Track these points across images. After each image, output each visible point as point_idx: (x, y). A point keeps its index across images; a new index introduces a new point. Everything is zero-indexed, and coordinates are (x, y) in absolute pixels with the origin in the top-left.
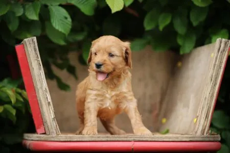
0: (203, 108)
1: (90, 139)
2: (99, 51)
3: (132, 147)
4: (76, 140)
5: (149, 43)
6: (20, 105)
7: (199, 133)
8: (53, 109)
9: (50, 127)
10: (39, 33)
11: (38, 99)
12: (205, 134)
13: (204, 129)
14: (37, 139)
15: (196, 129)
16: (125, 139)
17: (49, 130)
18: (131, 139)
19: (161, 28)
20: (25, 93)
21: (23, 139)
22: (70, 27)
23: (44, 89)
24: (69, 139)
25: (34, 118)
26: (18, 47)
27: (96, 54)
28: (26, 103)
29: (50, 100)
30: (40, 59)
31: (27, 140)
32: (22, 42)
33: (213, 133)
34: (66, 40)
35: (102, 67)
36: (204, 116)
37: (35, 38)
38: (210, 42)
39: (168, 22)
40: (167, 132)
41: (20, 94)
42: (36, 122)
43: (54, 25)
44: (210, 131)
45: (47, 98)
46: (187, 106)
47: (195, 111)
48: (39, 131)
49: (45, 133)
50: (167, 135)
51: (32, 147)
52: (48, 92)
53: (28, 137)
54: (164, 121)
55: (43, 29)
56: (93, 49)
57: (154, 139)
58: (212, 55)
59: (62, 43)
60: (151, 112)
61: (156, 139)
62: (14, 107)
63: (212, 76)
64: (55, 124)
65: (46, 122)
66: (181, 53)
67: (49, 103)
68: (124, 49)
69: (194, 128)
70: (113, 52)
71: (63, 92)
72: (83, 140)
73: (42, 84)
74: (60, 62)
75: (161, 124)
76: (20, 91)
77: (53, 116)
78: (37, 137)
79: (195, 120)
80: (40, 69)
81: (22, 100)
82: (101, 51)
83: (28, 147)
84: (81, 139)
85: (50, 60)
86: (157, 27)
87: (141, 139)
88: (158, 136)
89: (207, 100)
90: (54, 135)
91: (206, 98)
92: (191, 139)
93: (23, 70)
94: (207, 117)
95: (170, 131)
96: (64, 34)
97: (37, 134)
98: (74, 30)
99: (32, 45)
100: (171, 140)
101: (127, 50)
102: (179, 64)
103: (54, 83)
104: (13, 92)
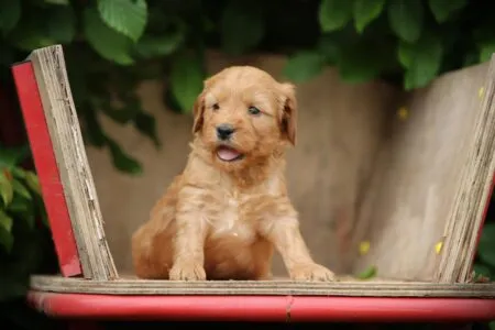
0: (458, 218)
1: (189, 291)
2: (225, 99)
3: (288, 311)
4: (154, 291)
5: (330, 63)
6: (23, 207)
7: (447, 277)
8: (100, 218)
9: (93, 261)
10: (69, 36)
11: (66, 193)
12: (462, 281)
13: (461, 269)
14: (63, 288)
15: (441, 269)
16: (271, 291)
17: (90, 267)
18: (284, 291)
19: (360, 27)
20: (34, 179)
21: (29, 288)
22: (143, 22)
23: (80, 170)
24: (137, 290)
25: (56, 237)
26: (18, 69)
27: (216, 107)
28: (37, 203)
29: (93, 196)
30: (70, 98)
31: (37, 290)
32: (30, 58)
33: (480, 276)
34: (133, 53)
35: (234, 135)
36: (459, 236)
37: (59, 49)
38: (476, 62)
39: (376, 12)
40: (372, 274)
41: (24, 182)
42: (59, 249)
43: (105, 16)
44: (474, 273)
45: (87, 191)
46: (419, 212)
47: (440, 225)
48: (67, 269)
49: (81, 276)
50: (371, 282)
51: (49, 309)
52: (90, 176)
53: (41, 283)
54: (365, 247)
55: (80, 27)
56: (210, 96)
57: (339, 292)
58: (481, 91)
59: (125, 60)
60: (333, 225)
61: (345, 292)
62: (9, 213)
63: (480, 141)
64: (104, 252)
65: (84, 248)
66: (408, 86)
67: (91, 204)
68: (283, 99)
69: (437, 267)
70: (259, 103)
71: (125, 179)
72: (172, 291)
73: (75, 158)
74: (117, 104)
75: (359, 255)
76: (21, 173)
77: (100, 234)
78: (63, 284)
79: (439, 246)
80: (70, 121)
81: (26, 194)
82: (231, 100)
83: (40, 308)
84: (165, 291)
85: (96, 101)
86: (351, 23)
87: (310, 291)
88: (350, 284)
89: (467, 199)
90: (103, 280)
91: (464, 195)
92: (429, 292)
93: (30, 124)
94: (467, 238)
95: (379, 272)
96: (128, 39)
97: (63, 276)
98: (152, 31)
99: (53, 66)
100: (380, 293)
101: (288, 100)
102: (403, 113)
103: (104, 155)
104: (7, 175)
